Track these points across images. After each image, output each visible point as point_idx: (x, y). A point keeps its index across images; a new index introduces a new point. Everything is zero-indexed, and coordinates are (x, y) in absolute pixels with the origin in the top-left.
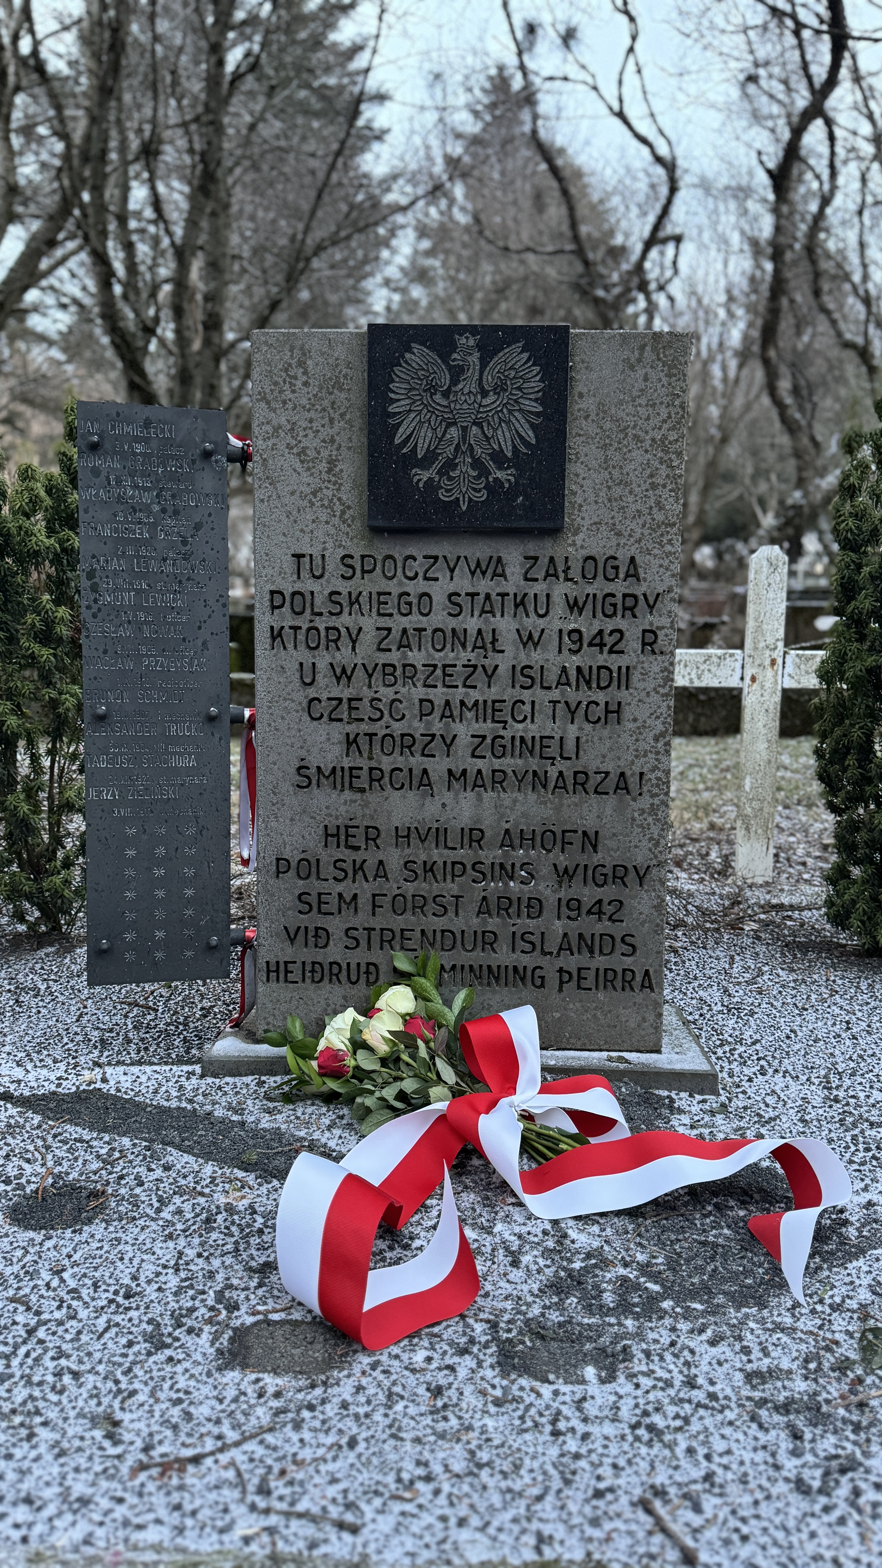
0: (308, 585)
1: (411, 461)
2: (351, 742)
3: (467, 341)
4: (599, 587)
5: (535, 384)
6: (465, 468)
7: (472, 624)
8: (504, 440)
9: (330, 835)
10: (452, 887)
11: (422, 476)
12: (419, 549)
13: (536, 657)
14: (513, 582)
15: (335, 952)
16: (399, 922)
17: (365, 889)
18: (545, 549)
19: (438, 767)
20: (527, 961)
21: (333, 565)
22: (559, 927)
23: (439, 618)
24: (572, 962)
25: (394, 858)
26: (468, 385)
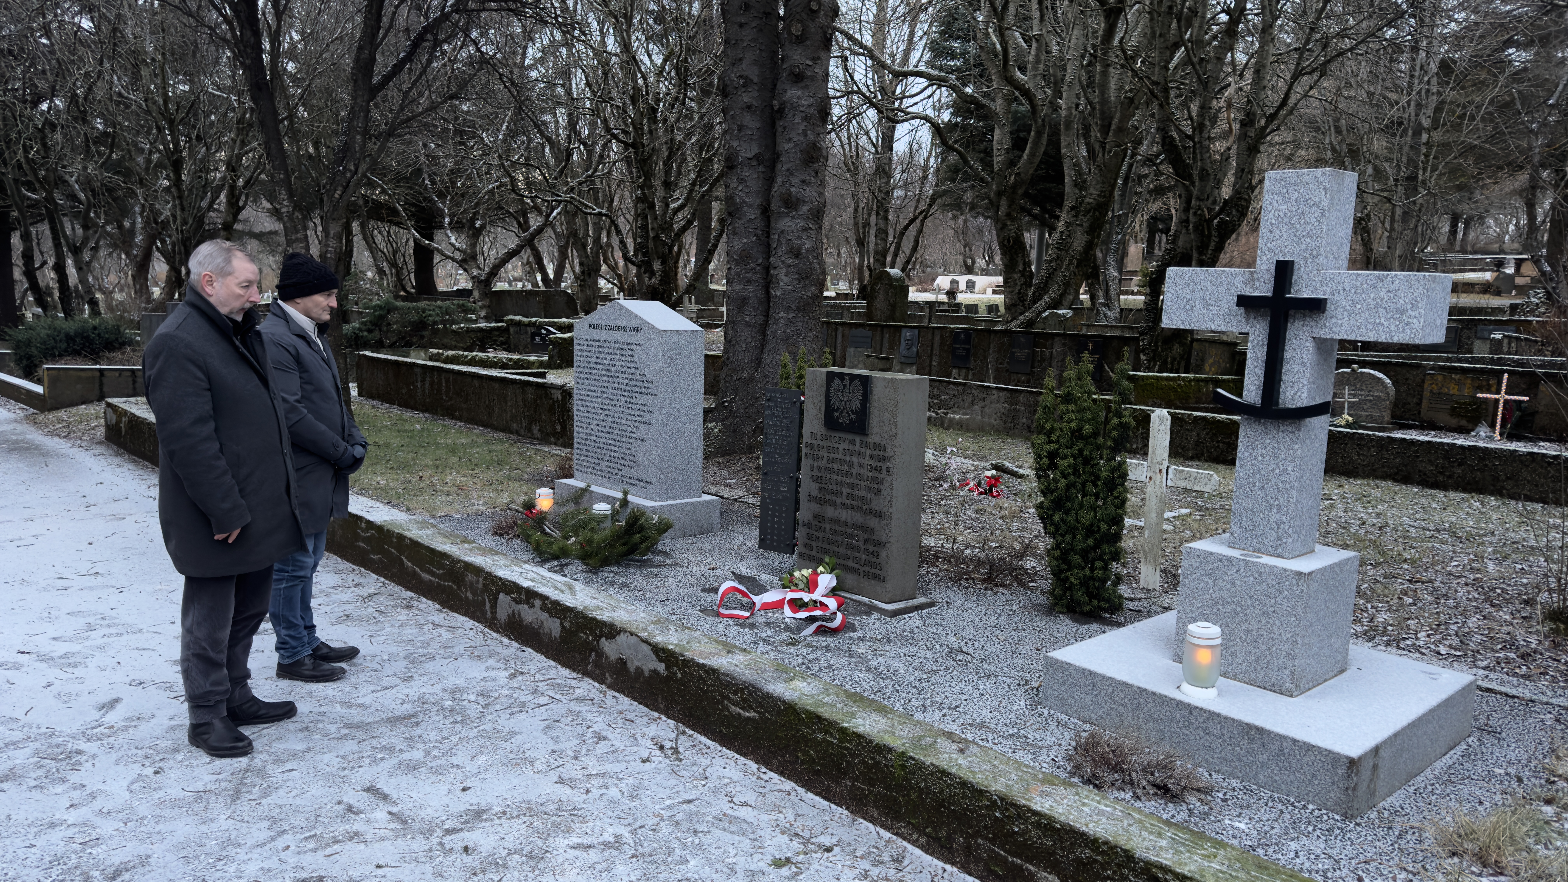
0: (814, 442)
1: (834, 410)
2: (820, 489)
3: (847, 378)
4: (876, 452)
5: (861, 391)
6: (845, 414)
7: (848, 458)
8: (854, 407)
9: (815, 517)
10: (840, 539)
11: (836, 414)
12: (838, 435)
13: (862, 471)
14: (857, 448)
15: (814, 553)
16: (828, 547)
17: (821, 535)
18: (865, 439)
19: (839, 500)
20: (856, 566)
21: (819, 437)
22: (864, 557)
23: (840, 456)
24: (867, 569)
25: (828, 526)
26: (847, 390)
